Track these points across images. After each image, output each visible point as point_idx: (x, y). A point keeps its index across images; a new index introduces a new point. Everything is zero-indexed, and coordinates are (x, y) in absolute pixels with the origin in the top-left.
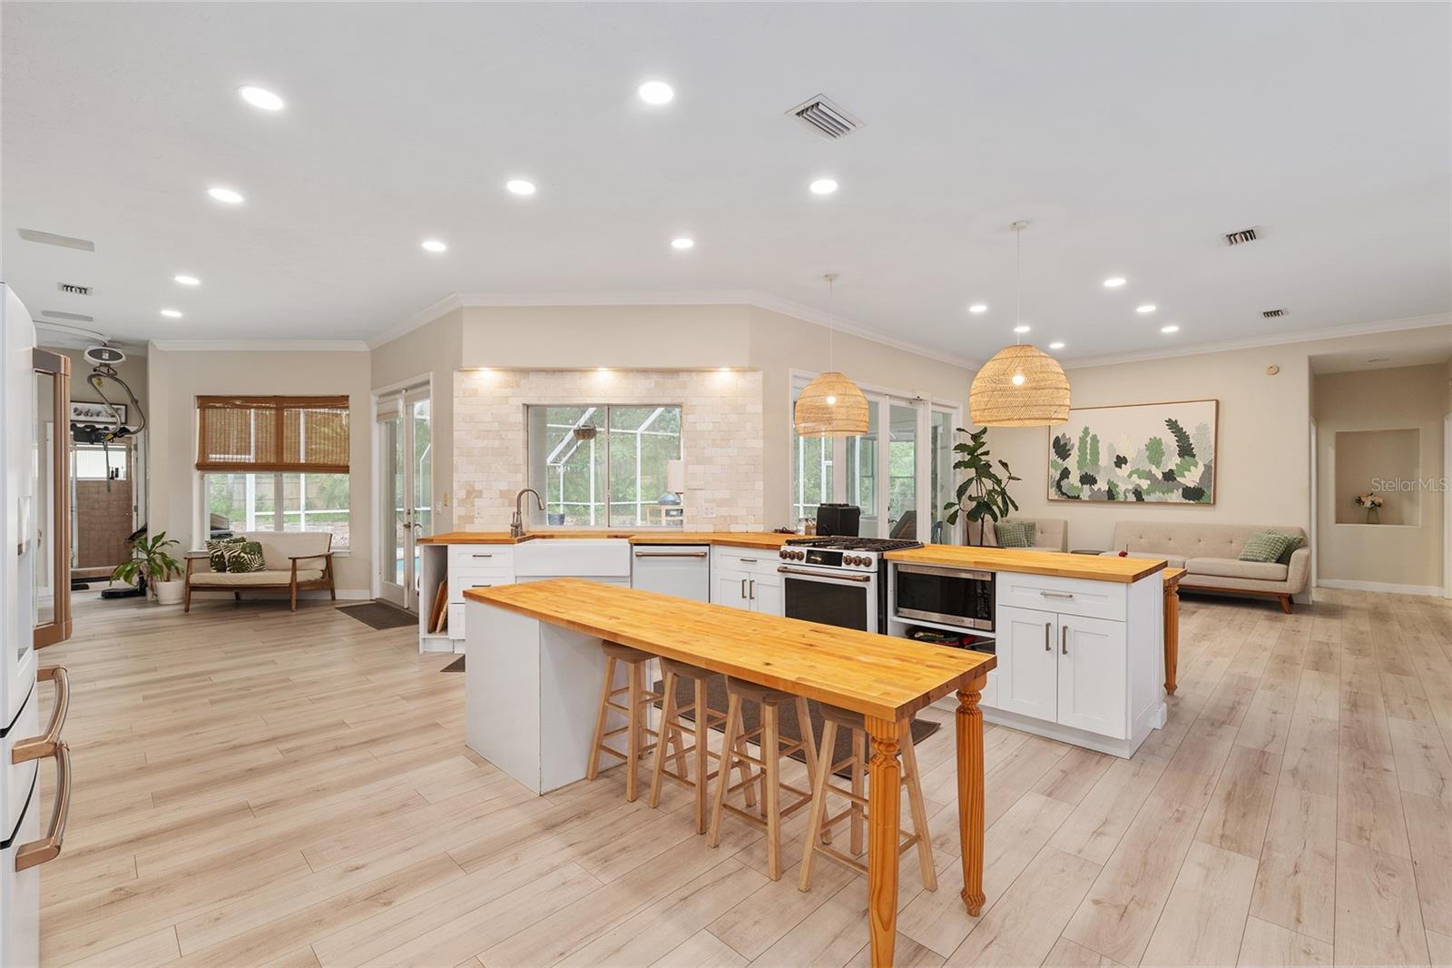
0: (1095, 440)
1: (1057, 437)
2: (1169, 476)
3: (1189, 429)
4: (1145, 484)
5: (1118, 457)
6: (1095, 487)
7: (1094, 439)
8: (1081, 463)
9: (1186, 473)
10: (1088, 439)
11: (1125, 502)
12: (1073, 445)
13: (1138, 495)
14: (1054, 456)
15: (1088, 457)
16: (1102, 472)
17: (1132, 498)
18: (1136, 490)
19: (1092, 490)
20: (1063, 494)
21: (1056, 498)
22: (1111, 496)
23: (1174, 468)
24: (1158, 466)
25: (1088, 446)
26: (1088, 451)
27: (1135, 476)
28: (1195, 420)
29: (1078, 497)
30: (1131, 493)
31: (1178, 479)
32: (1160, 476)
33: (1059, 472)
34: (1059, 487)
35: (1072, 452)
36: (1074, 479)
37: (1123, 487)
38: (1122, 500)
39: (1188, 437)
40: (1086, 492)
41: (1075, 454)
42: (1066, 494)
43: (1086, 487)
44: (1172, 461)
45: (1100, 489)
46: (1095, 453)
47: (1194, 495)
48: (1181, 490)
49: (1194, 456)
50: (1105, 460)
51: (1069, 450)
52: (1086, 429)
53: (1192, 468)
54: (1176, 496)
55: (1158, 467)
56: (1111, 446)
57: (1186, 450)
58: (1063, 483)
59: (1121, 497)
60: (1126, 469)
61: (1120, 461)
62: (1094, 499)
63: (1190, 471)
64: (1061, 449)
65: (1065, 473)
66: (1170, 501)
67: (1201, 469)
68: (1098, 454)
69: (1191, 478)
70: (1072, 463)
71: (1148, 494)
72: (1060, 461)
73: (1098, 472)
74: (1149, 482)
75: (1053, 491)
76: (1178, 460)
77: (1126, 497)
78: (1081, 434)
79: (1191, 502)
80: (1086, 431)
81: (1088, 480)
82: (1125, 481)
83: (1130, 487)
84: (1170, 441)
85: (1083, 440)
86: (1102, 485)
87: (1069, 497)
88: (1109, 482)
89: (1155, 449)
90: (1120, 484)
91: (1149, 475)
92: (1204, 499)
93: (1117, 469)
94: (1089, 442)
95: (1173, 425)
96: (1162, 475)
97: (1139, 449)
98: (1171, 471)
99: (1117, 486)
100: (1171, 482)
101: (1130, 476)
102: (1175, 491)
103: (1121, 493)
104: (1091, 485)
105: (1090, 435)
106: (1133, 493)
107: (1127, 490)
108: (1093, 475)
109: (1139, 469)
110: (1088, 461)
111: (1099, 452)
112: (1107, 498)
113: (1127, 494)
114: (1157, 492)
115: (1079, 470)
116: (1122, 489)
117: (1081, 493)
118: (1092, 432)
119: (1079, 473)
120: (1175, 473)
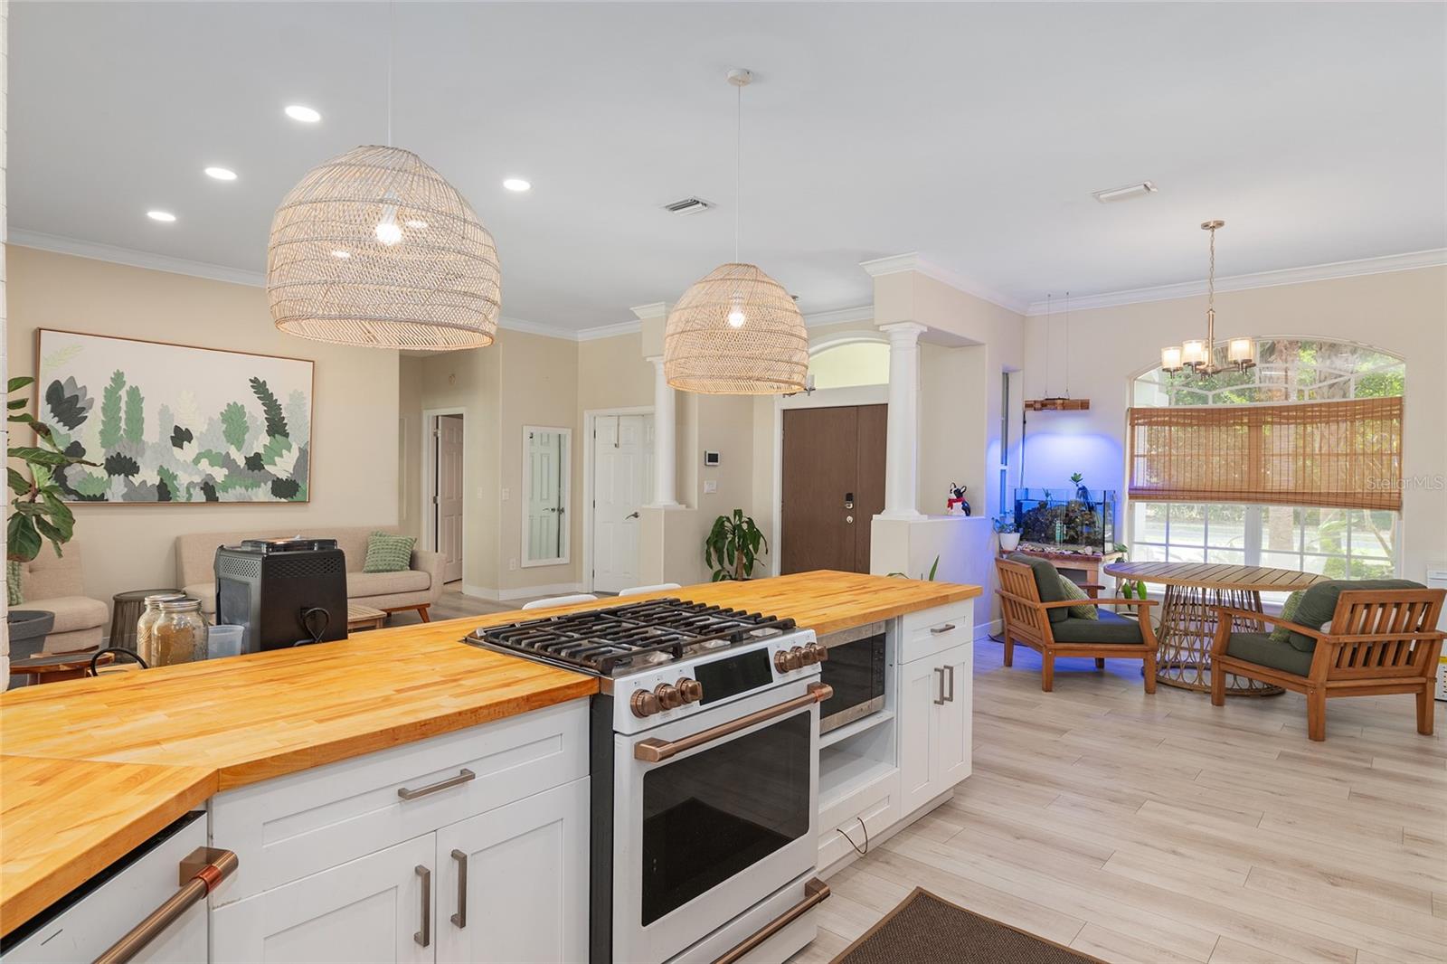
0: (136, 397)
1: (57, 382)
2: (255, 463)
3: (282, 398)
4: (219, 474)
5: (177, 429)
6: (136, 480)
7: (134, 394)
8: (107, 435)
9: (277, 459)
10: (123, 393)
11: (188, 504)
12: (92, 400)
13: (210, 491)
14: (48, 419)
15: (123, 425)
16: (148, 453)
17: (199, 496)
18: (206, 484)
19: (129, 484)
20: (69, 492)
22: (164, 493)
23: (261, 451)
24: (239, 444)
25: (123, 405)
26: (122, 414)
27: (204, 463)
28: (288, 384)
29: (102, 498)
30: (198, 489)
31: (266, 467)
32: (242, 463)
35: (89, 414)
36: (93, 464)
37: (186, 478)
38: (184, 500)
39: (279, 408)
40: (117, 487)
41: (94, 418)
42: (75, 493)
43: (118, 480)
44: (259, 441)
45: (144, 482)
46: (136, 420)
47: (287, 490)
48: (270, 484)
49: (287, 435)
50: (155, 433)
51: (83, 409)
52: (118, 376)
53: (284, 452)
54: (263, 492)
55: (238, 449)
56: (164, 412)
57: (277, 426)
58: (68, 471)
59: (182, 496)
60: (190, 450)
61: (181, 437)
62: (134, 500)
63: (281, 456)
64: (65, 405)
65: (74, 453)
66: (255, 500)
67: (295, 453)
68: (141, 420)
69: (283, 467)
70: (89, 434)
71: (225, 489)
72: (62, 428)
73: (141, 452)
74: (225, 471)
76: (266, 439)
77: (190, 495)
78: (108, 383)
79: (283, 500)
80: (118, 379)
81: (121, 465)
82: (188, 469)
83: (197, 479)
84: (256, 412)
85: (112, 395)
86: (148, 476)
87: (81, 498)
88: (162, 471)
89: (234, 420)
90: (180, 473)
91: (227, 461)
92: (299, 496)
93: (176, 449)
94: (125, 398)
95: (259, 387)
96: (245, 462)
97: (210, 419)
98: (258, 455)
99: (175, 477)
100: (256, 471)
101: (197, 461)
102: (262, 484)
103: (181, 489)
104: (127, 476)
105: (127, 387)
106: (202, 489)
107: (191, 485)
108: (131, 458)
109: (211, 451)
110: (122, 432)
111: (143, 419)
112: (157, 498)
113: (192, 490)
114: (237, 487)
115: (104, 450)
116: (183, 482)
117: (108, 490)
118: (130, 382)
119: (105, 455)
120: (263, 458)
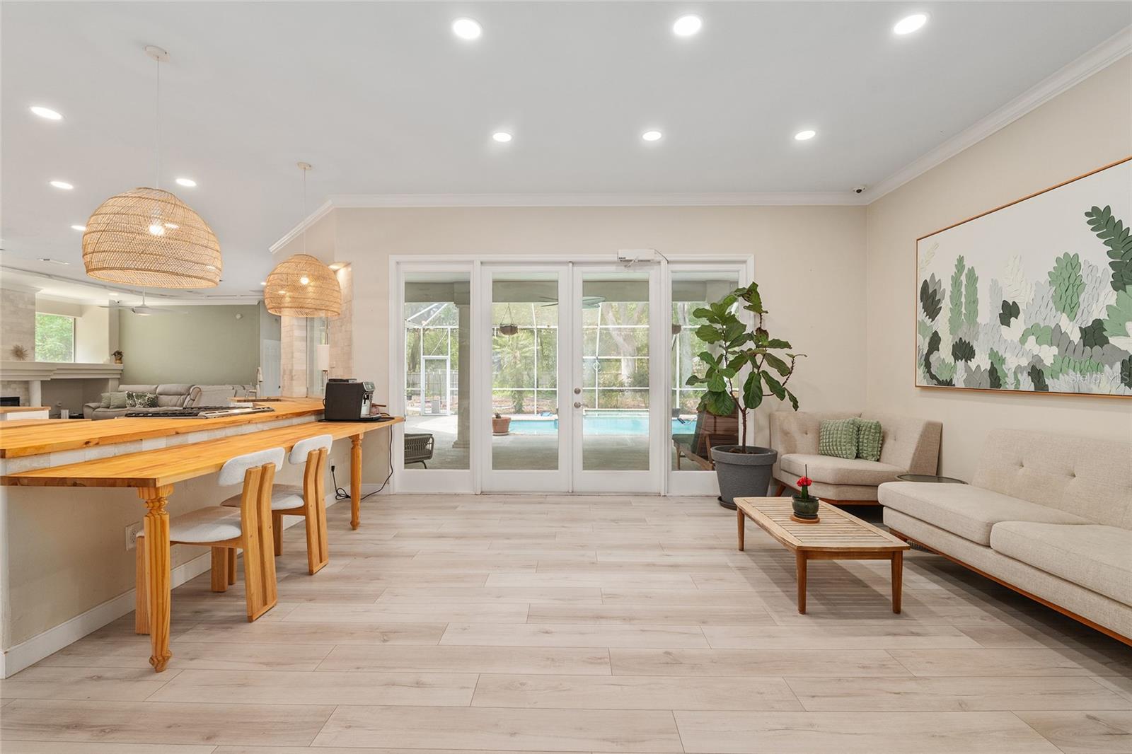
0: (972, 278)
1: (925, 282)
2: (1094, 335)
4: (1048, 355)
5: (1005, 303)
6: (973, 364)
7: (972, 271)
8: (954, 324)
10: (963, 277)
11: (1017, 392)
12: (945, 291)
13: (1036, 374)
14: (922, 315)
15: (963, 310)
16: (982, 336)
17: (1027, 384)
18: (1033, 368)
19: (968, 369)
20: (933, 377)
21: (925, 384)
22: (995, 381)
23: (1103, 316)
24: (1071, 308)
25: (963, 290)
26: (963, 300)
27: (1032, 339)
29: (951, 383)
30: (1025, 374)
31: (1111, 340)
32: (1076, 337)
33: (928, 340)
34: (928, 365)
35: (942, 305)
36: (945, 351)
37: (1014, 362)
38: (1012, 388)
40: (960, 373)
41: (946, 305)
42: (935, 377)
43: (961, 365)
44: (1100, 301)
46: (973, 302)
48: (1118, 366)
50: (987, 313)
51: (939, 300)
52: (961, 259)
54: (1109, 379)
55: (1072, 317)
56: (995, 288)
58: (933, 358)
59: (1009, 384)
60: (1018, 324)
61: (1009, 313)
62: (971, 389)
64: (930, 302)
65: (935, 342)
66: (1096, 390)
68: (976, 303)
70: (942, 324)
71: (1056, 374)
72: (928, 321)
73: (976, 337)
74: (1055, 350)
75: (921, 371)
76: (1110, 296)
77: (1018, 382)
78: (954, 271)
80: (960, 263)
81: (964, 351)
82: (1016, 351)
83: (1024, 362)
84: (1096, 258)
85: (956, 281)
86: (981, 361)
87: (939, 382)
88: (993, 354)
89: (1066, 277)
90: (1007, 356)
91: (1055, 336)
93: (1004, 327)
94: (964, 282)
95: (1102, 220)
96: (1079, 335)
97: (1037, 284)
98: (1098, 324)
99: (1002, 361)
100: (1097, 348)
101: (1023, 340)
102: (1107, 367)
103: (1009, 375)
104: (966, 361)
105: (966, 271)
106: (1029, 374)
107: (1019, 369)
108: (969, 343)
109: (1038, 325)
110: (963, 317)
111: (978, 299)
112: (989, 385)
113: (1019, 375)
114: (1071, 372)
115: (951, 336)
116: (1011, 366)
117: (954, 375)
118: (968, 265)
119: (952, 341)
120: (1106, 326)
